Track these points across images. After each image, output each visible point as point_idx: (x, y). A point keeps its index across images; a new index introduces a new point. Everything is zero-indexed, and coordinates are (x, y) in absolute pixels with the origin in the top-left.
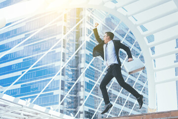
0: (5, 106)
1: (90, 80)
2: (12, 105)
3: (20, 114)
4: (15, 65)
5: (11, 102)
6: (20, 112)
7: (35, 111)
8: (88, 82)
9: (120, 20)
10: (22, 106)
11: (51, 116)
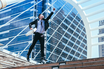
0: (3, 57)
1: (50, 43)
2: (8, 56)
3: (12, 62)
4: (4, 34)
5: (8, 54)
6: (12, 61)
7: (21, 60)
8: (49, 45)
9: (73, 7)
10: (14, 57)
11: (31, 64)
